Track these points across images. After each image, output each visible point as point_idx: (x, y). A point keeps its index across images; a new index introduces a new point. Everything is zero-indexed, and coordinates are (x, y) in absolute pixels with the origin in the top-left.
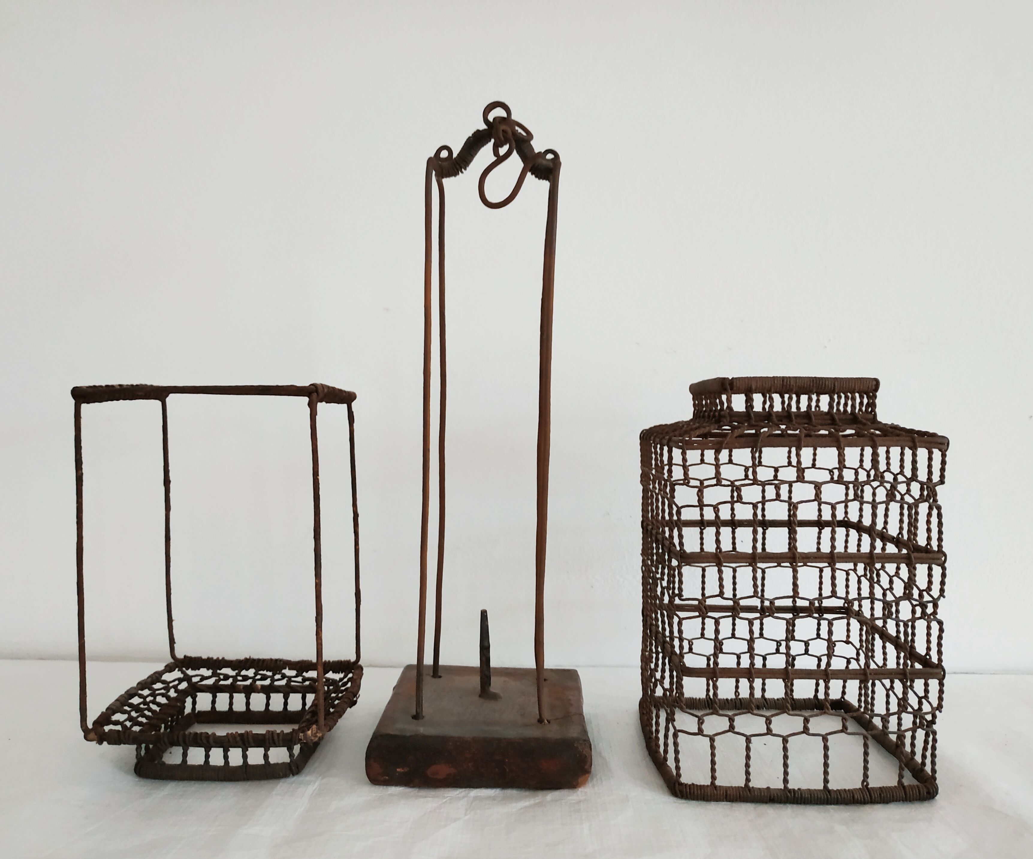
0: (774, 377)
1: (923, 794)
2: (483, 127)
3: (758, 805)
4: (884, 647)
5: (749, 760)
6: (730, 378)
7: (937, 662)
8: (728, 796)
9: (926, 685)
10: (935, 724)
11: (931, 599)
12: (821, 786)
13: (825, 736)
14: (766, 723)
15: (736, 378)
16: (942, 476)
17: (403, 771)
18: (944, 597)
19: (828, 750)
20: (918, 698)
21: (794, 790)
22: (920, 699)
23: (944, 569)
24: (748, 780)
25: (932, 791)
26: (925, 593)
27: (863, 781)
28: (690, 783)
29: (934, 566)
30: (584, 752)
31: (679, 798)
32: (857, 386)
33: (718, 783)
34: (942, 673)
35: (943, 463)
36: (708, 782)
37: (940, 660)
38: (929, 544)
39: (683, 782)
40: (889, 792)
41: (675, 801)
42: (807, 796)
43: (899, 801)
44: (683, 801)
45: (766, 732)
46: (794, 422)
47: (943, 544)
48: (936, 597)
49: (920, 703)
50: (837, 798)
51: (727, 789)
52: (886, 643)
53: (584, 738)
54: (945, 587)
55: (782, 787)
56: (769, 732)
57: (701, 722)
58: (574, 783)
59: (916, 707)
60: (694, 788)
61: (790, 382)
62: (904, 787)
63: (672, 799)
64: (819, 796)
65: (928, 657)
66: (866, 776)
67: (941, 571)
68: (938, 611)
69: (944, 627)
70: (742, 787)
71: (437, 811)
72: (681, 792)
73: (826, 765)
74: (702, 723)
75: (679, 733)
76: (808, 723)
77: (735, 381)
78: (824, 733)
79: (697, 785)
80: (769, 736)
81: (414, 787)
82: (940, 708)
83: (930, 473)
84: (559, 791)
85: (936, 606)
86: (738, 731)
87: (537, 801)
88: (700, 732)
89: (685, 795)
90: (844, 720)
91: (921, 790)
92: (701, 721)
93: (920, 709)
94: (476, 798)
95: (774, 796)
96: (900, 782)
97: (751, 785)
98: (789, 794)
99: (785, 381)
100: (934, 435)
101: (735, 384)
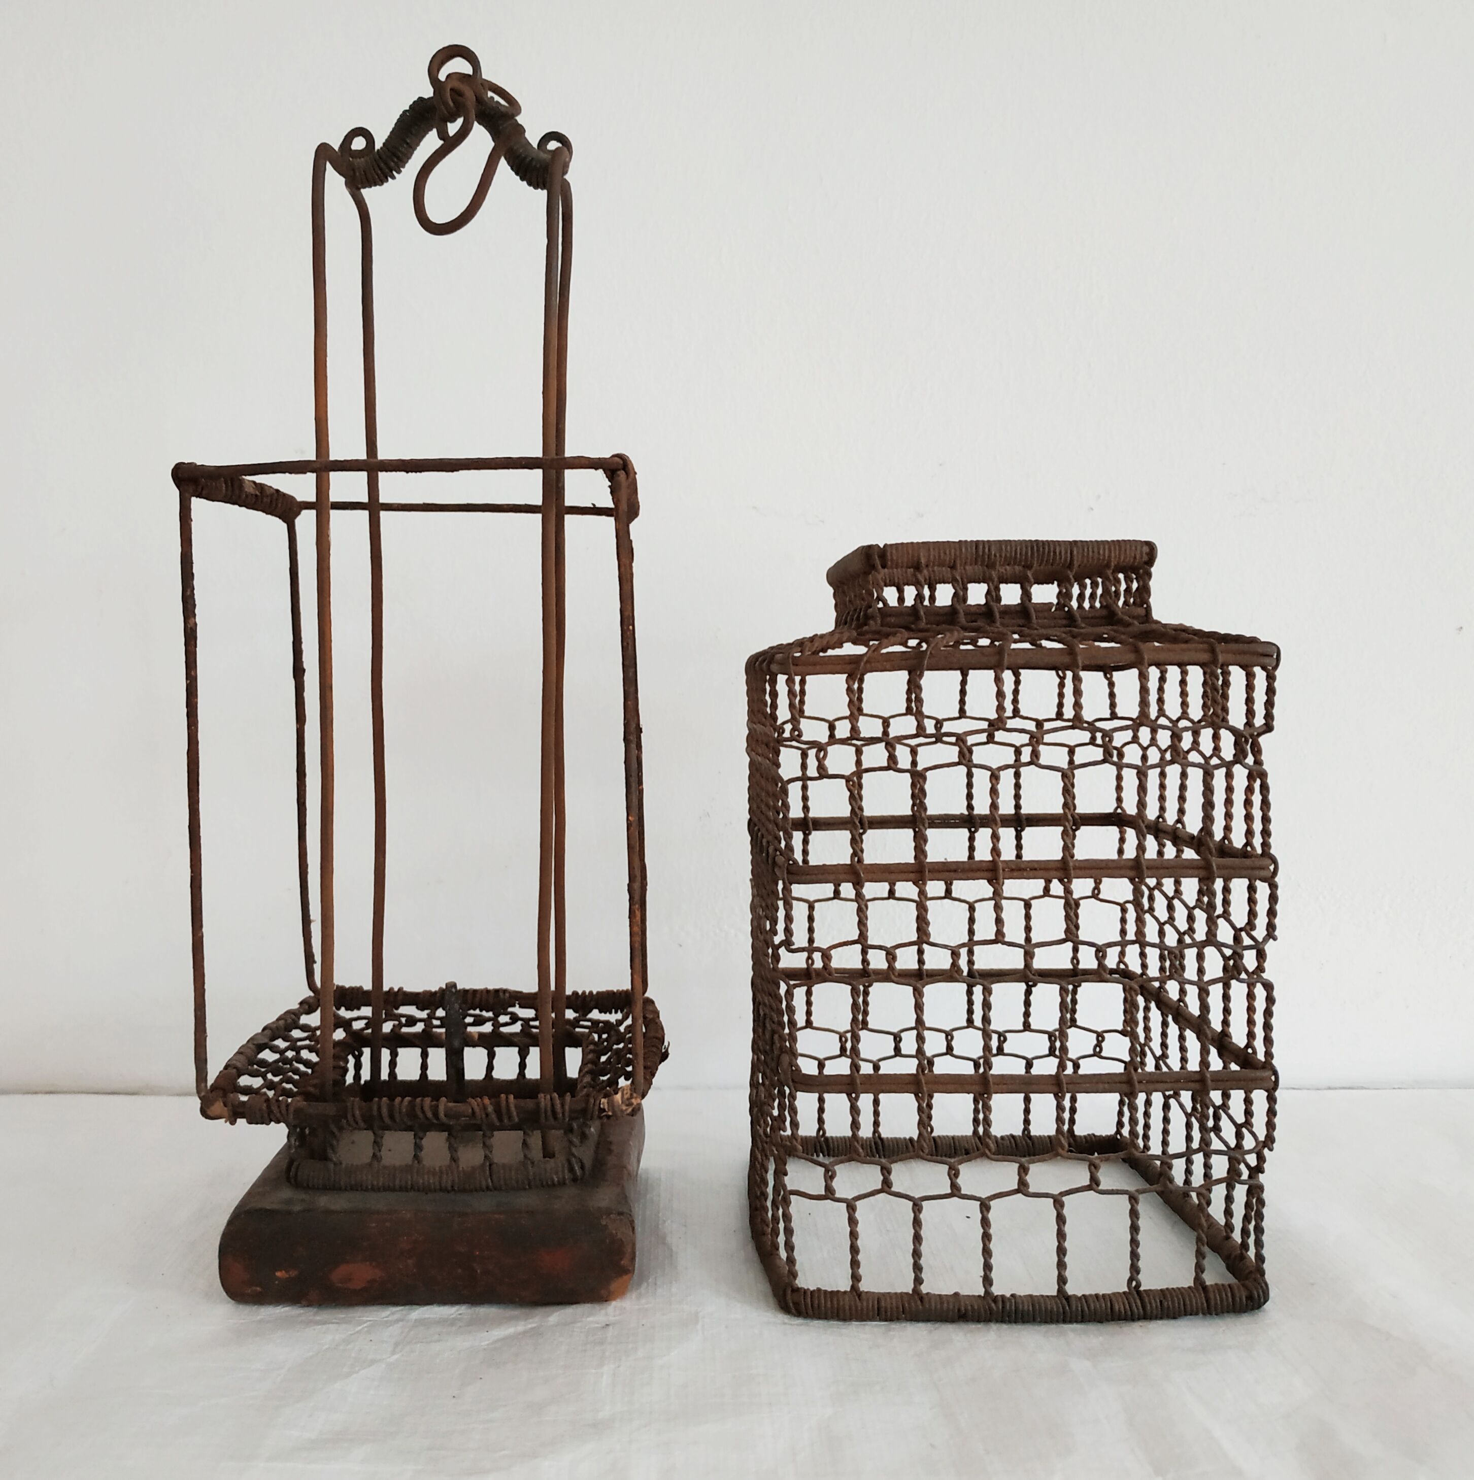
0: (960, 541)
1: (1241, 1299)
2: (428, 92)
3: (937, 1325)
4: (1182, 1038)
5: (920, 1244)
6: (882, 546)
7: (1263, 1059)
8: (883, 1310)
9: (1248, 1101)
10: (1263, 1172)
11: (1251, 943)
12: (1053, 1291)
13: (1059, 1197)
14: (949, 1175)
15: (891, 545)
16: (1269, 716)
17: (287, 1276)
18: (1275, 939)
19: (1064, 1223)
20: (1236, 1127)
21: (1003, 1297)
22: (1238, 1127)
23: (1273, 887)
24: (918, 1281)
25: (1255, 1293)
26: (1243, 934)
27: (1130, 1280)
28: (812, 1288)
29: (1258, 884)
30: (619, 1236)
31: (795, 1316)
32: (1113, 555)
33: (864, 1286)
34: (1273, 1078)
35: (1271, 691)
36: (844, 1285)
37: (1269, 1055)
38: (1248, 843)
39: (800, 1286)
40: (1177, 1296)
41: (786, 1321)
42: (1026, 1307)
43: (1197, 1314)
44: (800, 1321)
45: (949, 1191)
46: (998, 624)
47: (1272, 840)
48: (1260, 939)
49: (1239, 1136)
50: (1082, 1311)
51: (880, 1298)
52: (1185, 1030)
53: (621, 1210)
54: (1277, 921)
55: (981, 1291)
56: (956, 1191)
57: (830, 1176)
58: (603, 1292)
59: (1233, 1143)
60: (819, 1297)
61: (989, 550)
62: (1205, 1288)
63: (782, 1318)
64: (1049, 1308)
65: (1250, 1051)
66: (1135, 1269)
67: (1269, 892)
68: (1266, 965)
69: (1275, 993)
70: (907, 1294)
71: (341, 1348)
72: (796, 1304)
73: (1061, 1251)
74: (832, 1177)
75: (793, 1198)
76: (1026, 1174)
77: (889, 549)
78: (1056, 1192)
79: (825, 1291)
80: (955, 1199)
81: (309, 1305)
82: (1269, 1143)
83: (1250, 713)
84: (574, 1306)
85: (1261, 956)
86: (897, 1190)
87: (530, 1326)
88: (829, 1194)
89: (804, 1310)
90: (1093, 1168)
91: (1236, 1291)
92: (830, 1173)
93: (1239, 1146)
94: (421, 1322)
95: (966, 1310)
96: (1198, 1279)
97: (924, 1289)
98: (993, 1305)
99: (981, 547)
100: (1253, 640)
101: (889, 554)
